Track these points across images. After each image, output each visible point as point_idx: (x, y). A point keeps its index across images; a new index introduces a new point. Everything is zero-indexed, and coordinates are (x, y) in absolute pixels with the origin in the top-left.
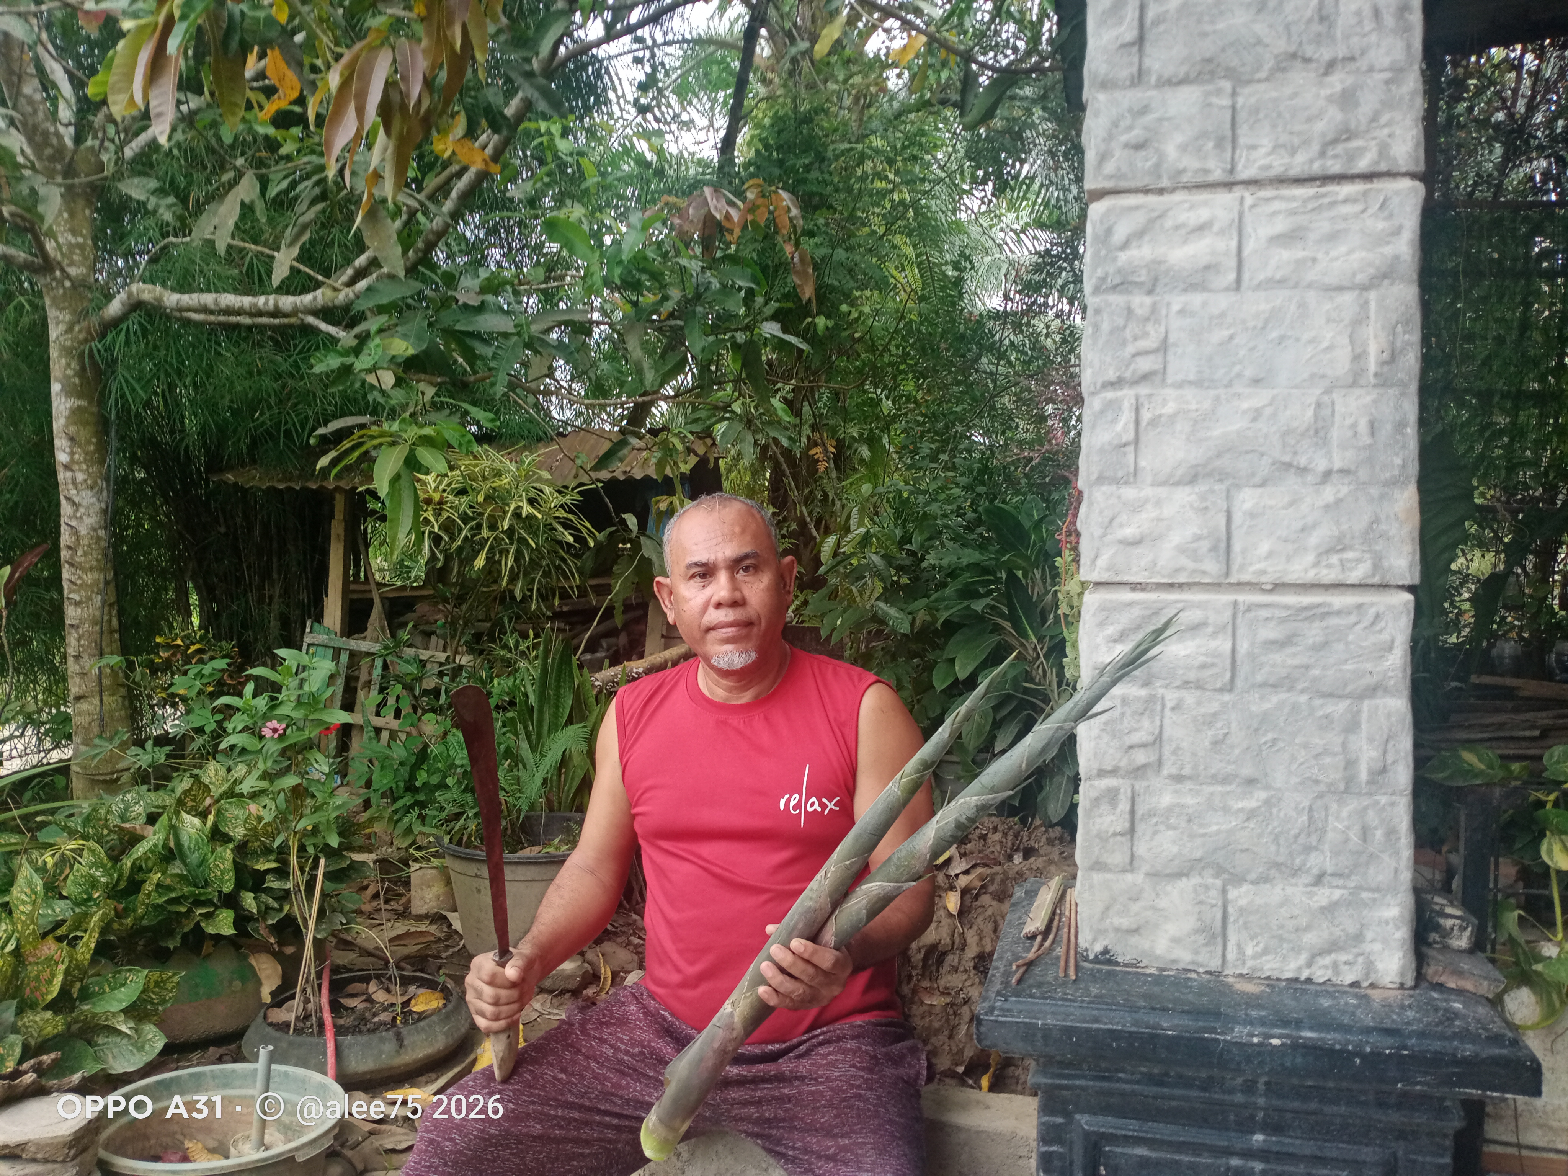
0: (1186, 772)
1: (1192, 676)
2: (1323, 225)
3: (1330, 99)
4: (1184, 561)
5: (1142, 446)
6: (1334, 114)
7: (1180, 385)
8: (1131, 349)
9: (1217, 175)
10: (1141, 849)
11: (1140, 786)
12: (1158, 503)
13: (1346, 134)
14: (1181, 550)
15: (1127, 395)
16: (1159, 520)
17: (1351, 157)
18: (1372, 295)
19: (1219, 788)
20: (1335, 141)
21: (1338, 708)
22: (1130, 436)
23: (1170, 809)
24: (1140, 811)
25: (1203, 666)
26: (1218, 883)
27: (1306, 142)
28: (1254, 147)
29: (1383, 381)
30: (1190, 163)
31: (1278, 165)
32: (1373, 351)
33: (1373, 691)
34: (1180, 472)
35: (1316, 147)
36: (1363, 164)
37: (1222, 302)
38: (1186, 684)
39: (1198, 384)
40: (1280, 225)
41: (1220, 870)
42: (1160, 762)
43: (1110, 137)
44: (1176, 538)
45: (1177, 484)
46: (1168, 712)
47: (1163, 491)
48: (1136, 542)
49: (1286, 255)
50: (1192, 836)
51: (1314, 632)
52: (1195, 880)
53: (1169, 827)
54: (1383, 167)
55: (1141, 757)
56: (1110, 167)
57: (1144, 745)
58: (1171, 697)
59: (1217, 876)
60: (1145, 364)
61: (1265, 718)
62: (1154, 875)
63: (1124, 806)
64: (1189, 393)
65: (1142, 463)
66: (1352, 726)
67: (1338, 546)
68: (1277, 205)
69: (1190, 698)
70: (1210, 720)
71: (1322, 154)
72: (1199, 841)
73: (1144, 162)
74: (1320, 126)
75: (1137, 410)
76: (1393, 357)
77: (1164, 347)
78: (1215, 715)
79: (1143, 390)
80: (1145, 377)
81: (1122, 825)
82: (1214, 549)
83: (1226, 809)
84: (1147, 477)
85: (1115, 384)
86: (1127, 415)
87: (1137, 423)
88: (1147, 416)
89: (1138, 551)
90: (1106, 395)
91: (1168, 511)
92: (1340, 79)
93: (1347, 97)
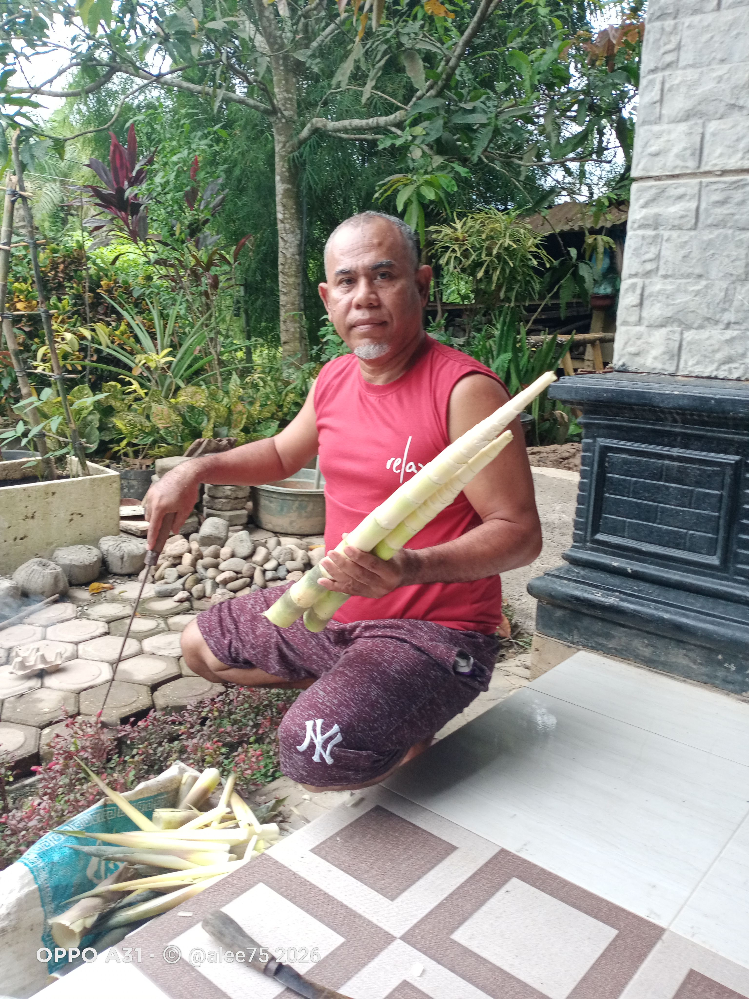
0: (669, 273)
1: (676, 223)
4: (679, 162)
5: (664, 102)
7: (684, 68)
8: (663, 50)
10: (645, 314)
11: (647, 281)
12: (669, 132)
14: (677, 156)
15: (659, 76)
16: (668, 141)
19: (684, 281)
22: (657, 98)
23: (659, 292)
24: (646, 293)
25: (682, 217)
26: (679, 329)
34: (680, 115)
37: (710, 18)
38: (674, 228)
39: (693, 66)
41: (680, 323)
42: (657, 269)
44: (676, 150)
45: (680, 121)
46: (664, 243)
47: (672, 126)
48: (657, 154)
50: (668, 305)
51: (738, 196)
52: (669, 329)
53: (659, 302)
55: (649, 266)
57: (650, 260)
58: (666, 234)
59: (679, 326)
60: (670, 58)
61: (710, 242)
62: (650, 326)
63: (638, 291)
64: (688, 71)
65: (664, 112)
69: (675, 234)
70: (683, 245)
72: (671, 307)
75: (663, 83)
77: (678, 47)
78: (686, 242)
79: (667, 73)
80: (669, 65)
81: (636, 301)
82: (694, 154)
83: (686, 291)
84: (665, 119)
85: (654, 71)
86: (658, 86)
87: (662, 90)
88: (667, 86)
89: (657, 159)
90: (651, 77)
91: (673, 136)
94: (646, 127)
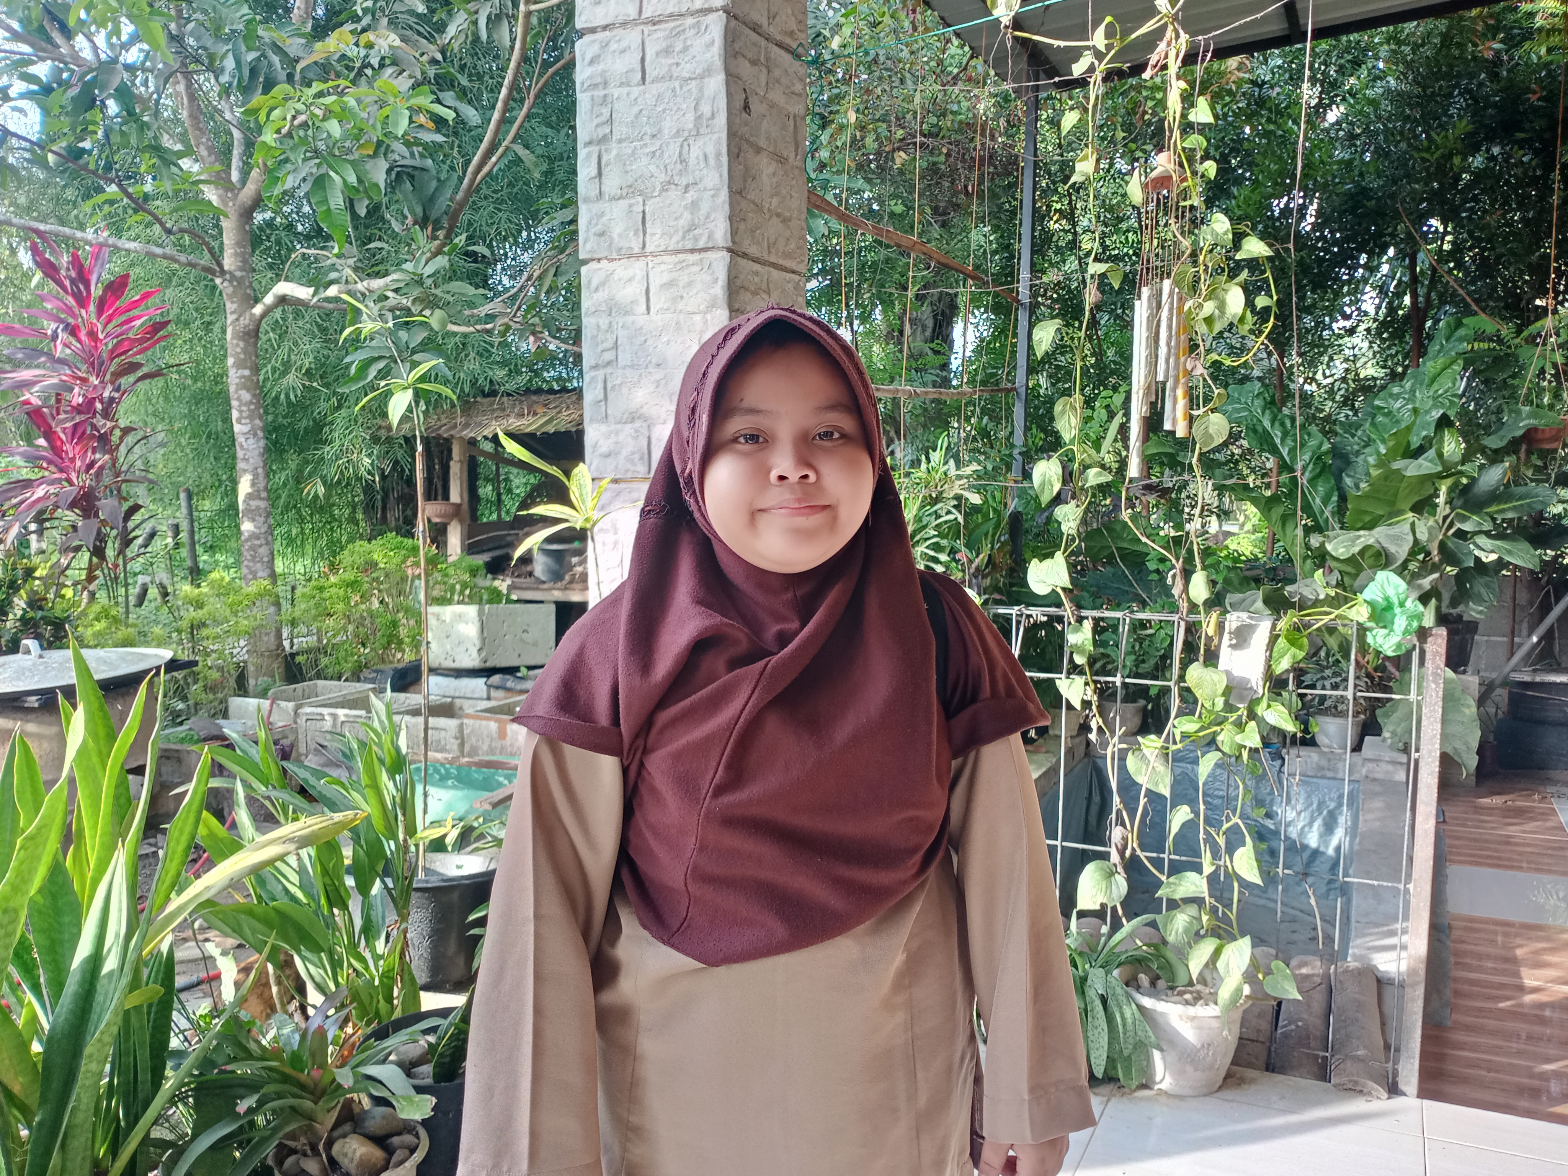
2: (684, 279)
3: (686, 207)
4: (629, 466)
5: (608, 402)
7: (623, 368)
8: (600, 348)
9: (637, 250)
12: (617, 433)
13: (692, 227)
15: (601, 373)
16: (617, 442)
17: (696, 239)
18: (709, 316)
20: (689, 231)
22: (601, 396)
27: (677, 231)
28: (653, 234)
30: (625, 244)
31: (664, 244)
34: (625, 416)
35: (680, 234)
36: (701, 244)
37: (641, 321)
39: (632, 366)
40: (666, 278)
43: (587, 231)
44: (625, 453)
45: (626, 423)
47: (619, 427)
48: (608, 455)
49: (669, 295)
54: (710, 245)
56: (588, 247)
60: (609, 356)
64: (628, 372)
65: (609, 411)
68: (663, 267)
71: (684, 238)
73: (604, 243)
74: (681, 222)
75: (605, 381)
77: (616, 346)
79: (609, 370)
80: (609, 363)
82: (641, 458)
84: (610, 418)
85: (596, 367)
86: (600, 385)
87: (605, 388)
88: (609, 386)
89: (609, 460)
90: (593, 373)
91: (621, 438)
92: (691, 195)
93: (694, 206)
94: (595, 426)
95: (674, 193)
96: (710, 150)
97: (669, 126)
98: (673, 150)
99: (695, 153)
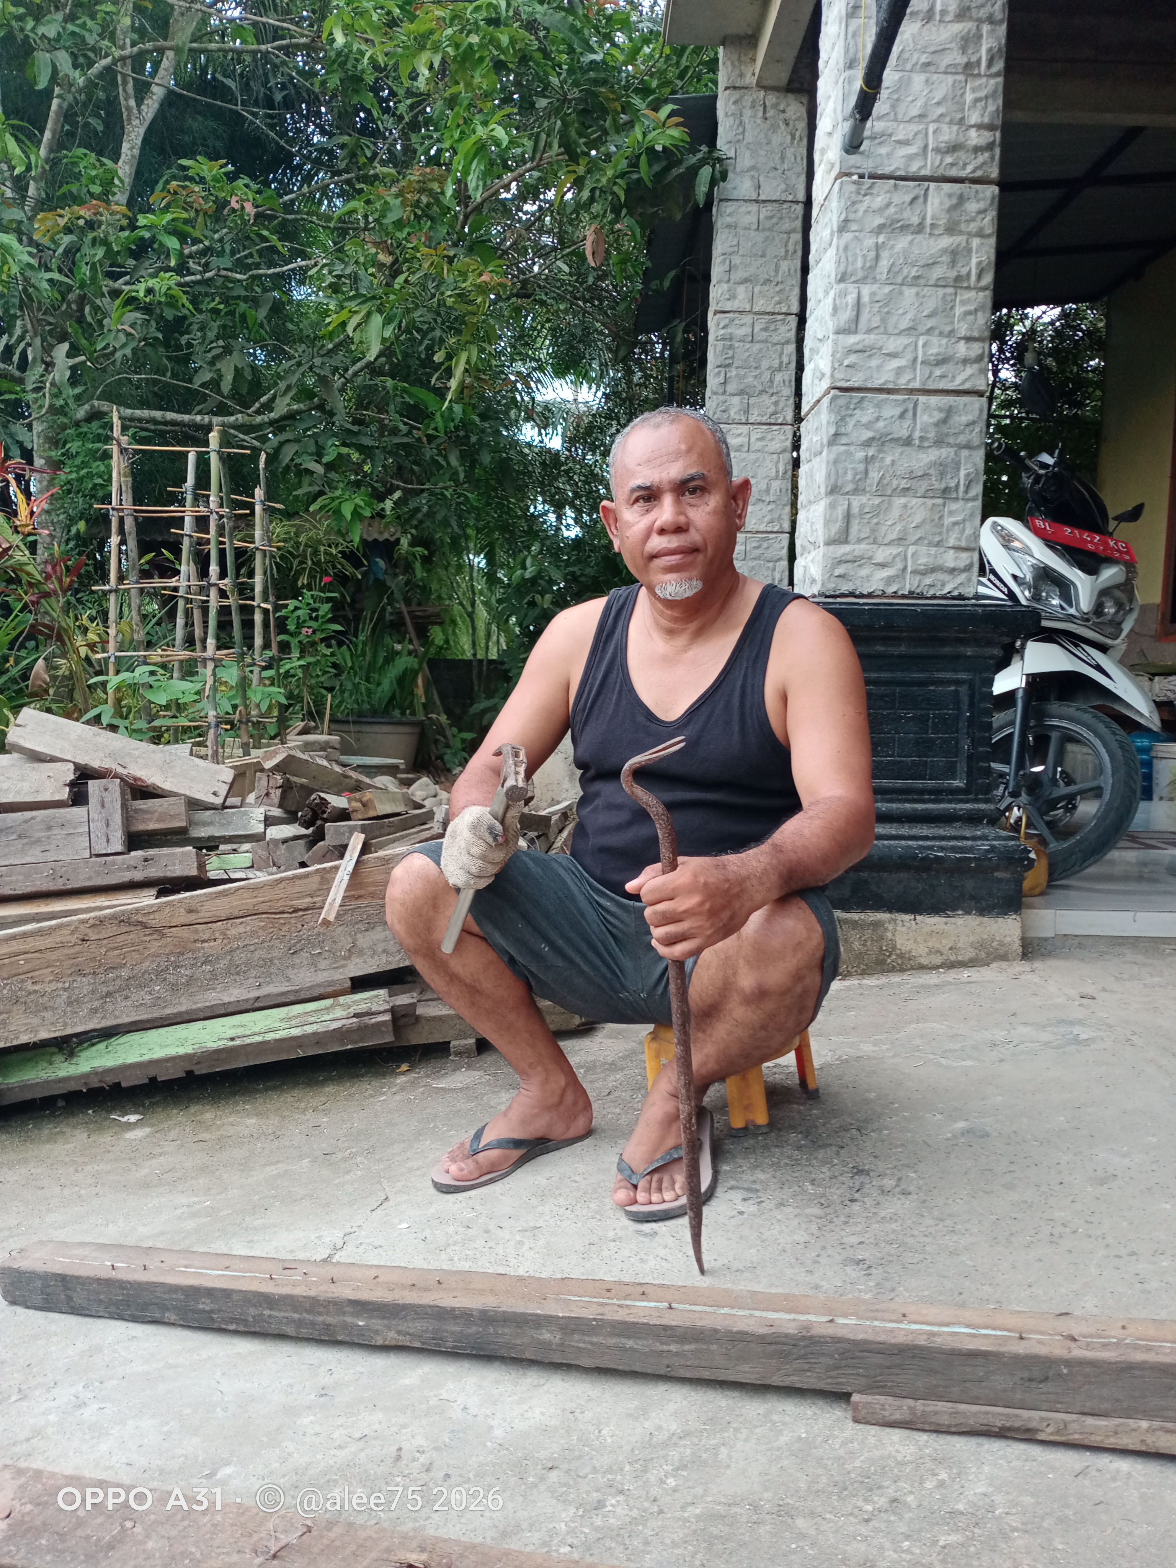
2: (769, 436)
3: (772, 403)
6: (772, 408)
9: (744, 421)
13: (775, 413)
17: (777, 419)
18: (781, 456)
21: (771, 565)
27: (766, 414)
28: (753, 414)
29: (783, 478)
30: (737, 417)
31: (759, 419)
32: (781, 469)
33: (780, 559)
35: (768, 416)
36: (780, 421)
37: (744, 455)
40: (759, 435)
49: (760, 444)
51: (765, 545)
54: (784, 422)
61: (753, 568)
66: (774, 569)
67: (771, 521)
68: (758, 430)
71: (770, 418)
73: (725, 416)
74: (769, 410)
76: (785, 472)
92: (774, 398)
93: (776, 403)
95: (765, 397)
96: (787, 378)
97: (765, 364)
98: (767, 376)
99: (778, 377)
